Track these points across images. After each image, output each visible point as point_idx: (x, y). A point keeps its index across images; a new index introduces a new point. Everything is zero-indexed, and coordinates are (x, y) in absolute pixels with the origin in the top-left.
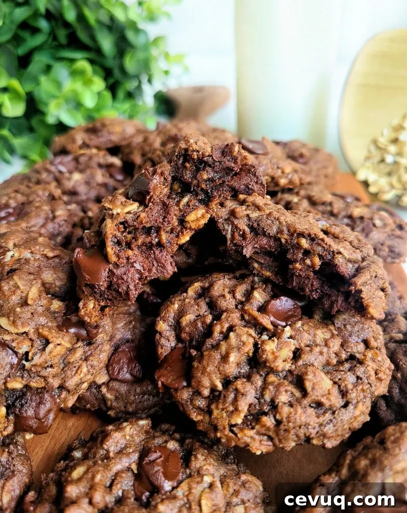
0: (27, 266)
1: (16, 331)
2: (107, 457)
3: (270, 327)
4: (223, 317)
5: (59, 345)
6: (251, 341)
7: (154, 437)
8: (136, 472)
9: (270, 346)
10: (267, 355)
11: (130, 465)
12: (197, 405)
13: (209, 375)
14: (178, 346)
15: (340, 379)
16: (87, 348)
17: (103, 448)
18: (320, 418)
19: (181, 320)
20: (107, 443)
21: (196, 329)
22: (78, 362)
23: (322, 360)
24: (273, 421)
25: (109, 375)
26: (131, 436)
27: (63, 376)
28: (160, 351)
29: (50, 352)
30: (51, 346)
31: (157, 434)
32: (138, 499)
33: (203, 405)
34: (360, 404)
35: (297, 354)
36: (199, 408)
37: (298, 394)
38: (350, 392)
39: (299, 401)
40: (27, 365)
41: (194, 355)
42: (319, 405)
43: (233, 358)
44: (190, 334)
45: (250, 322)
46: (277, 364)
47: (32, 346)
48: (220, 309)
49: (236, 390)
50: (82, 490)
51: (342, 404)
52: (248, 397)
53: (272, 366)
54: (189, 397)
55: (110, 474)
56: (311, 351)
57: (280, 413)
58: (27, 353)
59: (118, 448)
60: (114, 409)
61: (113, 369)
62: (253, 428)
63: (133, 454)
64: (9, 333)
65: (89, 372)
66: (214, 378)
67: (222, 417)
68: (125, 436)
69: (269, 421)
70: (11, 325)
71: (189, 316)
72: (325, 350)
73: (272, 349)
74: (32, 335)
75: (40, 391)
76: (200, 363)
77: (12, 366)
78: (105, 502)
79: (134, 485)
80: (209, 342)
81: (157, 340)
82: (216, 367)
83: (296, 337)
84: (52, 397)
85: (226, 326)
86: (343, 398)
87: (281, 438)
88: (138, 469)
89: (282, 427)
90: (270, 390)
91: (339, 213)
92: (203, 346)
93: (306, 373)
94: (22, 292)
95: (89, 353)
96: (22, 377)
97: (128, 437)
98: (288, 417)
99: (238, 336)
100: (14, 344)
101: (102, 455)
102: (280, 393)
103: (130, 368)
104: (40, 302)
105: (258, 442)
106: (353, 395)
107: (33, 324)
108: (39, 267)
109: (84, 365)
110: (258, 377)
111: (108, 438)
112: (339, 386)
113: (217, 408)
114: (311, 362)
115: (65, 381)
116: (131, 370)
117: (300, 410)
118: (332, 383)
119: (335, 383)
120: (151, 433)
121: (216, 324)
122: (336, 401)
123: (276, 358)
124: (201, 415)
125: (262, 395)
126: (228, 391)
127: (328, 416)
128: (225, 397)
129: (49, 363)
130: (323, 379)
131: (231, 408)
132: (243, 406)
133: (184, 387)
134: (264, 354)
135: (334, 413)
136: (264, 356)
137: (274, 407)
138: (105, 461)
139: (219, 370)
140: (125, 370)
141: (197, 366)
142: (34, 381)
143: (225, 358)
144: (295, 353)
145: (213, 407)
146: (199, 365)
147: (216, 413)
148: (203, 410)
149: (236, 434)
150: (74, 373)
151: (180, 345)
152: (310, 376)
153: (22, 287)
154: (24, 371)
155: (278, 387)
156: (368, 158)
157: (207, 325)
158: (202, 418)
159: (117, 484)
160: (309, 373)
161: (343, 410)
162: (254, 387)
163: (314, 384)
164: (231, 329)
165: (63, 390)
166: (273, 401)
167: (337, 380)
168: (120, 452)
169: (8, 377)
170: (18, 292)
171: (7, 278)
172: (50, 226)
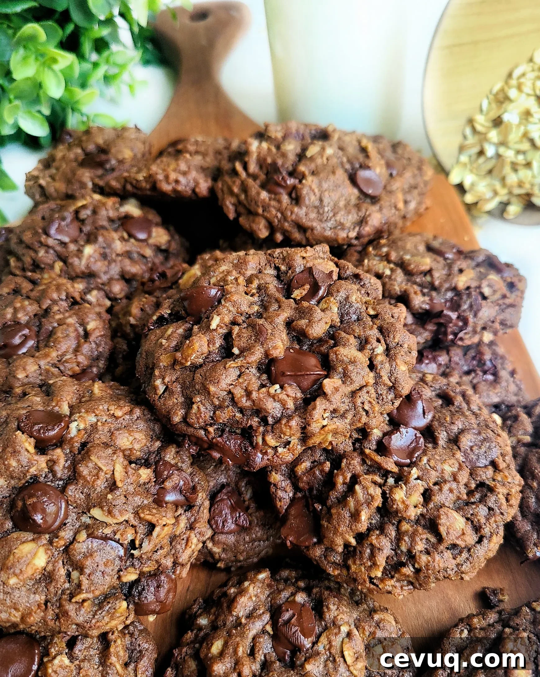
0: (97, 436)
1: (115, 521)
2: (238, 624)
3: (395, 469)
4: (343, 464)
5: (164, 525)
6: (379, 491)
7: (280, 592)
8: (272, 633)
9: (399, 495)
10: (397, 504)
11: (264, 627)
12: (333, 561)
13: (342, 534)
14: (297, 496)
15: (472, 515)
16: (189, 514)
17: (232, 615)
18: (457, 559)
19: (296, 469)
20: (236, 610)
21: (315, 478)
22: (185, 534)
23: (453, 497)
24: (412, 569)
25: (213, 530)
26: (256, 596)
27: (173, 551)
28: (279, 504)
29: (158, 536)
30: (157, 529)
31: (281, 587)
32: (281, 659)
33: (339, 561)
34: (494, 537)
35: (427, 495)
36: (334, 563)
37: (433, 540)
38: (484, 527)
39: (435, 547)
40: (136, 553)
41: (319, 509)
42: (454, 546)
43: (364, 516)
44: (308, 483)
45: (373, 466)
46: (409, 514)
47: (136, 532)
48: (337, 453)
49: (371, 544)
50: (229, 665)
51: (476, 539)
52: (385, 551)
53: (404, 516)
54: (322, 553)
55: (248, 642)
56: (441, 490)
57: (418, 563)
58: (133, 542)
59: (247, 611)
60: (223, 561)
61: (216, 522)
62: (392, 577)
63: (265, 615)
64: (107, 525)
65: (199, 540)
66: (347, 536)
67: (361, 571)
68: (251, 597)
69: (408, 570)
70: (107, 516)
71: (304, 464)
72: (454, 485)
73: (402, 498)
74: (133, 522)
75: (155, 575)
76: (329, 523)
77: (121, 558)
78: (252, 671)
79: (273, 647)
80: (333, 496)
81: (273, 493)
82: (348, 527)
83: (424, 478)
84: (168, 576)
85: (349, 475)
86: (476, 534)
87: (421, 582)
88: (273, 630)
89: (422, 575)
90: (405, 541)
91: (441, 285)
92: (328, 499)
93: (439, 517)
94: (106, 474)
95: (193, 519)
96: (133, 565)
97: (254, 599)
98: (427, 565)
99: (365, 488)
100: (117, 537)
101: (233, 621)
102: (416, 543)
103: (235, 519)
104: (129, 480)
105: (400, 588)
106: (486, 531)
107: (130, 508)
108: (110, 431)
109: (193, 535)
110: (391, 528)
111: (235, 604)
112: (472, 522)
113: (354, 563)
114: (442, 502)
115: (177, 557)
116: (236, 521)
117: (437, 557)
118: (465, 520)
119: (468, 519)
120: (273, 586)
121: (337, 474)
122: (471, 538)
123: (407, 507)
124: (338, 569)
125: (398, 546)
126: (363, 547)
127: (465, 555)
128: (360, 552)
129: (158, 547)
130: (456, 519)
131: (369, 563)
132: (381, 560)
133: (315, 544)
134: (394, 504)
135: (469, 550)
136: (395, 507)
137: (412, 557)
138: (239, 628)
139: (351, 529)
140: (230, 521)
141: (327, 526)
142: (146, 566)
143: (355, 516)
144: (424, 495)
145: (350, 562)
146: (329, 525)
147: (353, 568)
148: (339, 565)
149: (377, 586)
150: (183, 546)
151: (299, 495)
152: (443, 520)
153: (104, 469)
154: (133, 559)
155: (413, 537)
156: (462, 149)
157: (326, 473)
158: (339, 572)
159: (259, 651)
160: (442, 517)
161: (478, 546)
162: (388, 539)
163: (448, 528)
164: (355, 479)
165: (177, 566)
166: (409, 551)
167: (469, 516)
168: (250, 616)
169: (120, 570)
170: (102, 474)
171: (83, 459)
172: (86, 348)
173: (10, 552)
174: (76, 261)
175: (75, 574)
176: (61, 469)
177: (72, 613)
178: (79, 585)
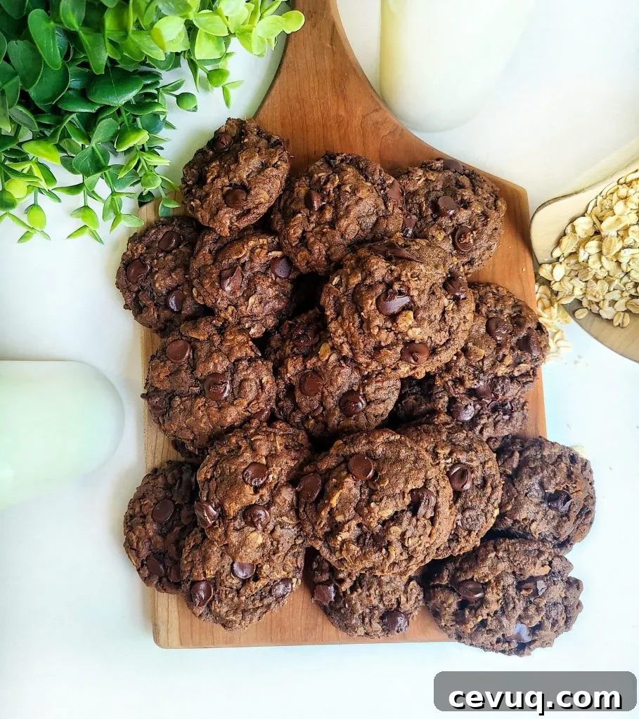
169: (295, 539)
170: (287, 502)
171: (277, 494)
172: (263, 397)
173: (246, 537)
174: (243, 308)
175: (275, 543)
176: (267, 498)
177: (275, 561)
178: (278, 548)
